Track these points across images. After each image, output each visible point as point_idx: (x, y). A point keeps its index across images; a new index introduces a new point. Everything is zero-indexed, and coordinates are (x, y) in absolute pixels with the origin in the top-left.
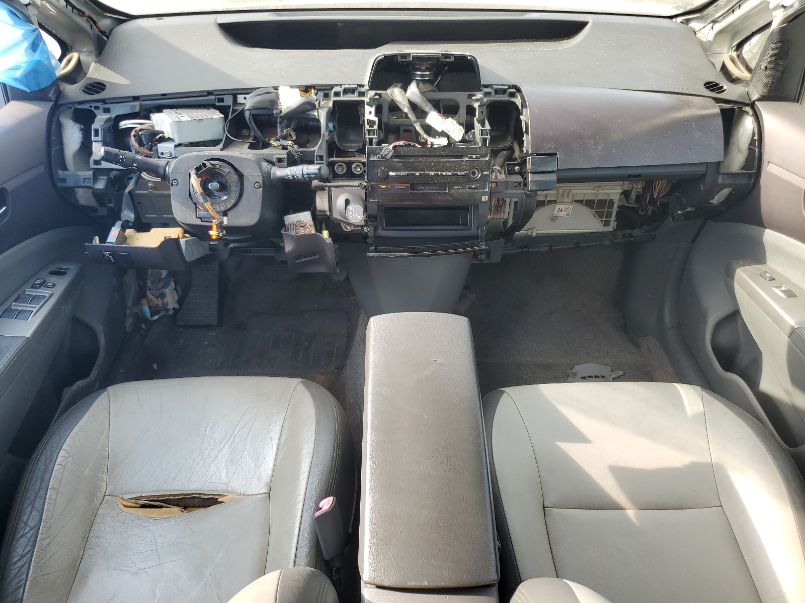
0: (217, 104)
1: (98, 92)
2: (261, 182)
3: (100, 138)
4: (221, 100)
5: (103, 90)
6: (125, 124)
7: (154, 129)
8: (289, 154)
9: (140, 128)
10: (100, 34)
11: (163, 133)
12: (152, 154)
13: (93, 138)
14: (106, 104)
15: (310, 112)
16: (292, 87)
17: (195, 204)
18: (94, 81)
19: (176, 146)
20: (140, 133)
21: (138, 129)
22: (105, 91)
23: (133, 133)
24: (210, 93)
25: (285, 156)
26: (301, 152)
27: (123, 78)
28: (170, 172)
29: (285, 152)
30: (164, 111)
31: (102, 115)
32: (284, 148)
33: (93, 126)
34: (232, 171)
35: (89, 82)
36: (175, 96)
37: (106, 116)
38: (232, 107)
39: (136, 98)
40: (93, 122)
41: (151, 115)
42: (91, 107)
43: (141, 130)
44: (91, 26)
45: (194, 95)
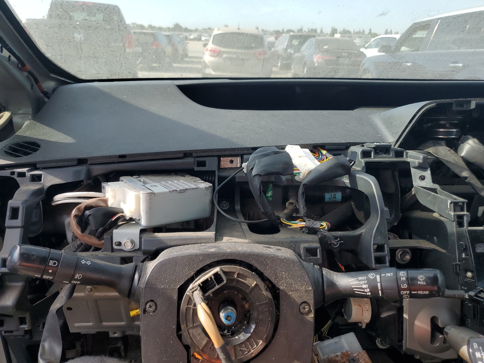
0: (196, 169)
1: (26, 154)
2: (312, 302)
3: (19, 222)
4: (203, 164)
5: (36, 150)
6: (61, 198)
7: (107, 205)
8: (323, 241)
9: (86, 204)
10: (42, 95)
11: (123, 212)
12: (103, 244)
13: (8, 222)
14: (37, 169)
15: (338, 179)
16: (303, 146)
17: (187, 348)
18: (25, 140)
19: (143, 231)
20: (87, 212)
21: (82, 206)
22: (38, 152)
23: (74, 212)
24: (187, 154)
25: (317, 245)
26: (341, 238)
27: (65, 136)
28: (142, 285)
29: (315, 238)
30: (121, 178)
31: (28, 186)
32: (312, 231)
33: (11, 203)
34: (262, 285)
35: (16, 141)
36: (138, 159)
37: (35, 187)
38: (217, 172)
39: (81, 162)
40: (11, 197)
41: (104, 184)
42: (13, 173)
43: (88, 208)
44: (32, 86)
45: (165, 157)
